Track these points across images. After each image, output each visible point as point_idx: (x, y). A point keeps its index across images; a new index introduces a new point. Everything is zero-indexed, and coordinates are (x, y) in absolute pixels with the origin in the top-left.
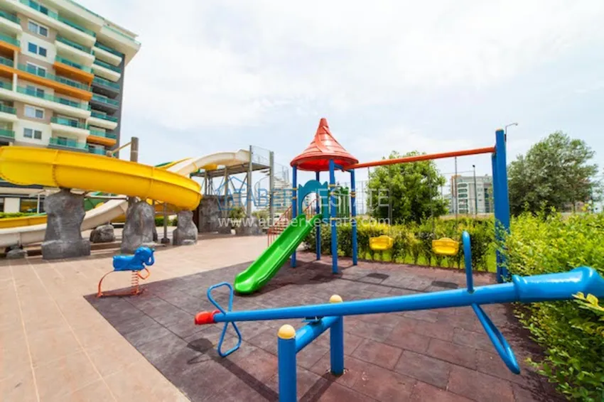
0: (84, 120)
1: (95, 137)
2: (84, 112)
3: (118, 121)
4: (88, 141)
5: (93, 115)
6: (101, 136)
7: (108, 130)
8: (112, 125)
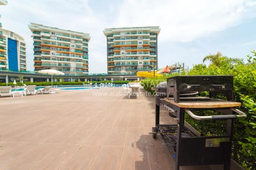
0: (149, 57)
1: (152, 61)
2: (149, 55)
3: (157, 54)
4: (150, 62)
5: (151, 55)
6: (153, 60)
7: (155, 58)
8: (155, 56)
